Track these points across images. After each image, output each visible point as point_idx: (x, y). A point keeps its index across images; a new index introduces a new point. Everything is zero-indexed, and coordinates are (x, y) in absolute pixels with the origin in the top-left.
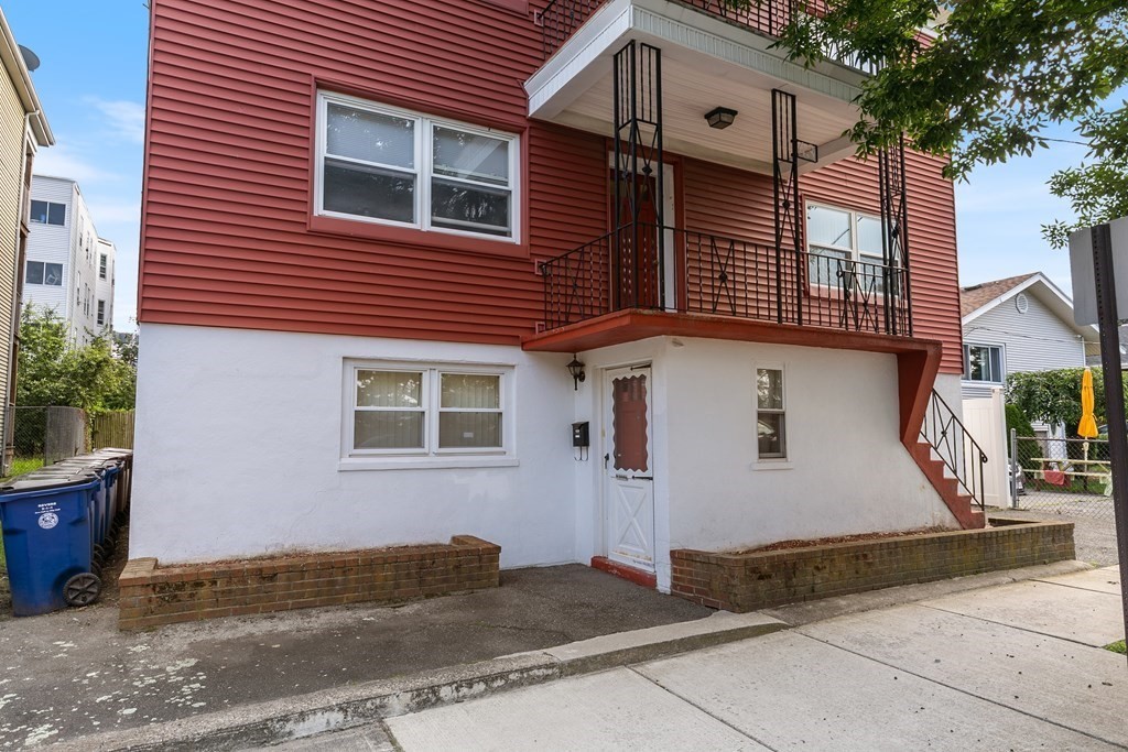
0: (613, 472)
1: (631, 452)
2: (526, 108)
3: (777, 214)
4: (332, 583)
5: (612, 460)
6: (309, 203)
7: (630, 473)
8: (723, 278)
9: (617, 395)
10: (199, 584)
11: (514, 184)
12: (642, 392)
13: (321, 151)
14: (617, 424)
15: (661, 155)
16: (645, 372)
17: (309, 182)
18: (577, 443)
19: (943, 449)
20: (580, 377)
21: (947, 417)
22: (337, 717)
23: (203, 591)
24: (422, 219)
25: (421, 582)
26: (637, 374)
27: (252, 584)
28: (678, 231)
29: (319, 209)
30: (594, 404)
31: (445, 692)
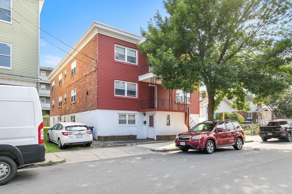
0: (149, 127)
1: (152, 124)
2: (138, 80)
3: (170, 96)
4: (120, 138)
5: (149, 126)
6: (114, 94)
7: (151, 127)
8: (163, 104)
9: (150, 117)
10: (108, 137)
11: (137, 90)
12: (153, 117)
13: (115, 88)
14: (150, 121)
15: (156, 84)
16: (154, 115)
17: (114, 90)
18: (144, 124)
19: (191, 125)
20: (145, 115)
21: (192, 121)
22: (130, 145)
23: (109, 138)
24: (126, 95)
25: (129, 139)
26: (153, 115)
27: (113, 138)
28: (158, 99)
29: (115, 95)
30: (147, 118)
31: (138, 144)
